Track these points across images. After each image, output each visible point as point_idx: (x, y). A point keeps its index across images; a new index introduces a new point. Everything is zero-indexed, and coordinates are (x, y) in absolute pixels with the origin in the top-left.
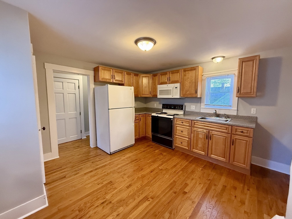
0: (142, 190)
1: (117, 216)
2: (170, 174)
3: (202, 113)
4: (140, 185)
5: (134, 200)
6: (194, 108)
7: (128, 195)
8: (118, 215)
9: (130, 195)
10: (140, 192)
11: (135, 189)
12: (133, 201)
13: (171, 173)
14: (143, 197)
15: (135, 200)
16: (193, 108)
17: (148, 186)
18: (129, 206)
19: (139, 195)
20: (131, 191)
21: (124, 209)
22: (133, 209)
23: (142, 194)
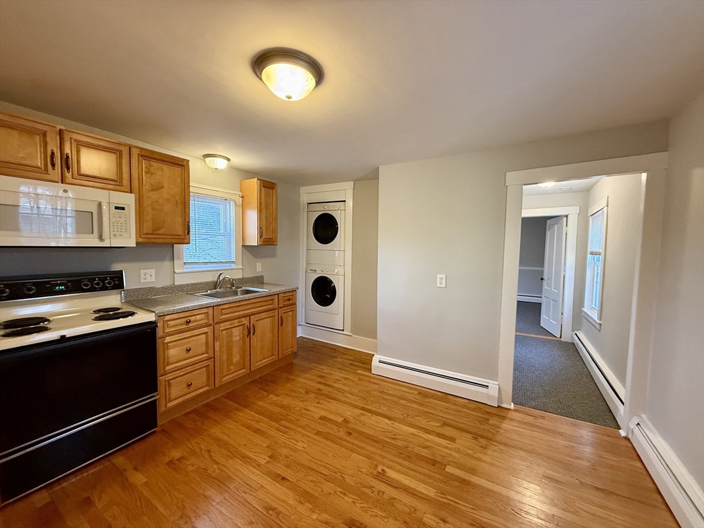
0: (361, 488)
1: (447, 522)
2: (291, 440)
3: (179, 286)
4: (346, 498)
5: (394, 499)
6: (154, 276)
7: (388, 517)
8: (444, 521)
9: (384, 515)
10: (368, 491)
11: (362, 505)
12: (397, 501)
13: (289, 438)
14: (378, 482)
15: (394, 496)
16: (148, 276)
17: (344, 478)
18: (414, 505)
19: (376, 493)
20: (371, 516)
21: (425, 513)
22: (415, 495)
23: (373, 487)
